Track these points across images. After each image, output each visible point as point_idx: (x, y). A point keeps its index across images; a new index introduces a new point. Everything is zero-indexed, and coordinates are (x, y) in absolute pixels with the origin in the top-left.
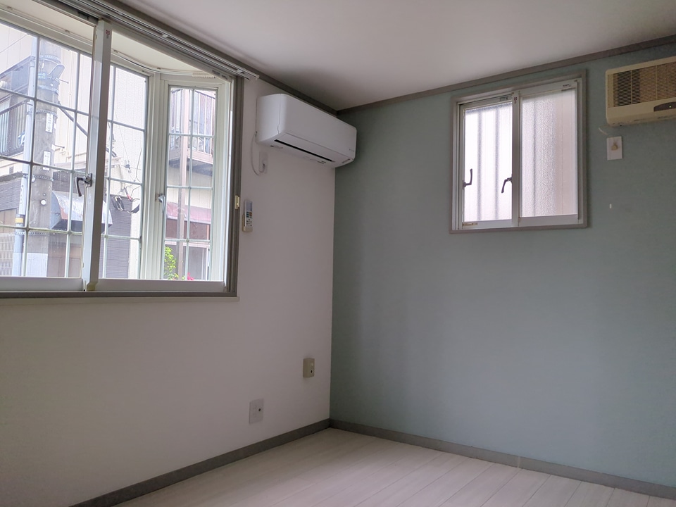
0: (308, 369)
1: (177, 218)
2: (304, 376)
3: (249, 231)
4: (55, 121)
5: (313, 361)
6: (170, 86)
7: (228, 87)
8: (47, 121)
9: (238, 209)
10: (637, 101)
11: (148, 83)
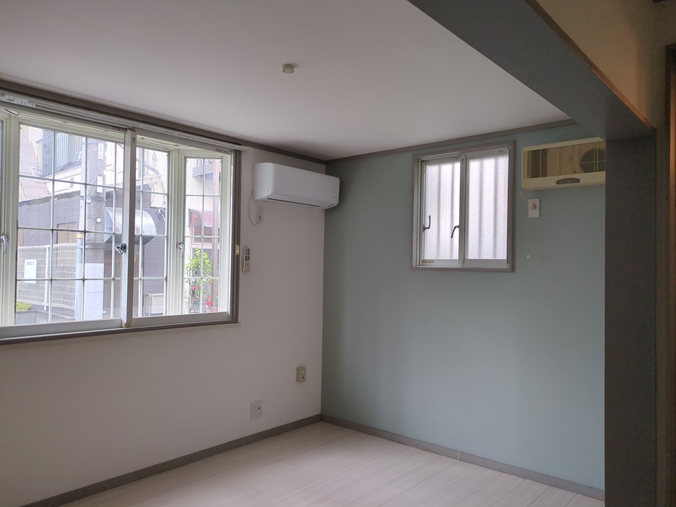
0: (301, 375)
1: (212, 226)
2: (298, 380)
3: (248, 270)
4: (105, 150)
5: (304, 369)
6: (186, 158)
7: (229, 158)
8: (99, 150)
9: (238, 256)
10: (545, 175)
11: (169, 156)
